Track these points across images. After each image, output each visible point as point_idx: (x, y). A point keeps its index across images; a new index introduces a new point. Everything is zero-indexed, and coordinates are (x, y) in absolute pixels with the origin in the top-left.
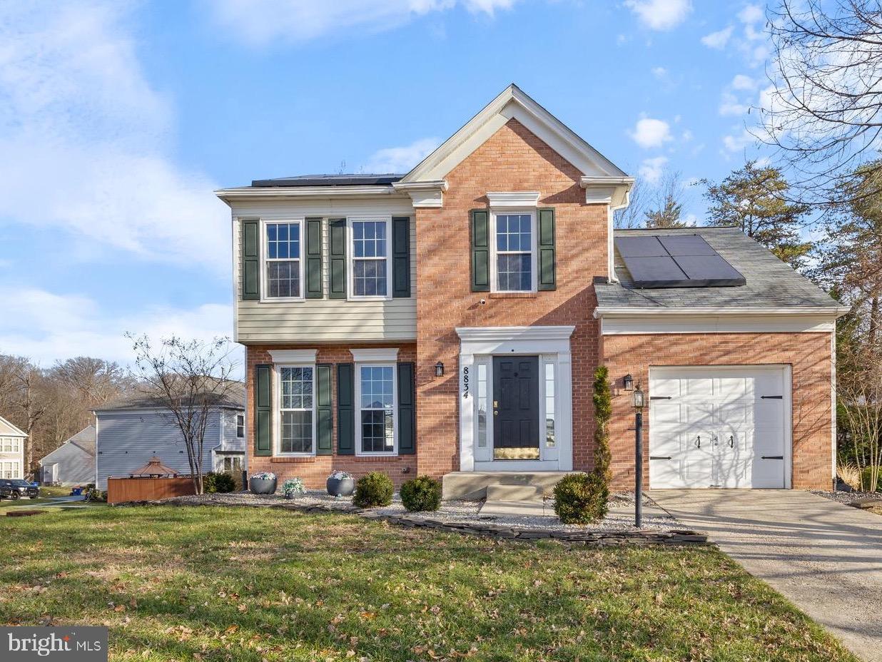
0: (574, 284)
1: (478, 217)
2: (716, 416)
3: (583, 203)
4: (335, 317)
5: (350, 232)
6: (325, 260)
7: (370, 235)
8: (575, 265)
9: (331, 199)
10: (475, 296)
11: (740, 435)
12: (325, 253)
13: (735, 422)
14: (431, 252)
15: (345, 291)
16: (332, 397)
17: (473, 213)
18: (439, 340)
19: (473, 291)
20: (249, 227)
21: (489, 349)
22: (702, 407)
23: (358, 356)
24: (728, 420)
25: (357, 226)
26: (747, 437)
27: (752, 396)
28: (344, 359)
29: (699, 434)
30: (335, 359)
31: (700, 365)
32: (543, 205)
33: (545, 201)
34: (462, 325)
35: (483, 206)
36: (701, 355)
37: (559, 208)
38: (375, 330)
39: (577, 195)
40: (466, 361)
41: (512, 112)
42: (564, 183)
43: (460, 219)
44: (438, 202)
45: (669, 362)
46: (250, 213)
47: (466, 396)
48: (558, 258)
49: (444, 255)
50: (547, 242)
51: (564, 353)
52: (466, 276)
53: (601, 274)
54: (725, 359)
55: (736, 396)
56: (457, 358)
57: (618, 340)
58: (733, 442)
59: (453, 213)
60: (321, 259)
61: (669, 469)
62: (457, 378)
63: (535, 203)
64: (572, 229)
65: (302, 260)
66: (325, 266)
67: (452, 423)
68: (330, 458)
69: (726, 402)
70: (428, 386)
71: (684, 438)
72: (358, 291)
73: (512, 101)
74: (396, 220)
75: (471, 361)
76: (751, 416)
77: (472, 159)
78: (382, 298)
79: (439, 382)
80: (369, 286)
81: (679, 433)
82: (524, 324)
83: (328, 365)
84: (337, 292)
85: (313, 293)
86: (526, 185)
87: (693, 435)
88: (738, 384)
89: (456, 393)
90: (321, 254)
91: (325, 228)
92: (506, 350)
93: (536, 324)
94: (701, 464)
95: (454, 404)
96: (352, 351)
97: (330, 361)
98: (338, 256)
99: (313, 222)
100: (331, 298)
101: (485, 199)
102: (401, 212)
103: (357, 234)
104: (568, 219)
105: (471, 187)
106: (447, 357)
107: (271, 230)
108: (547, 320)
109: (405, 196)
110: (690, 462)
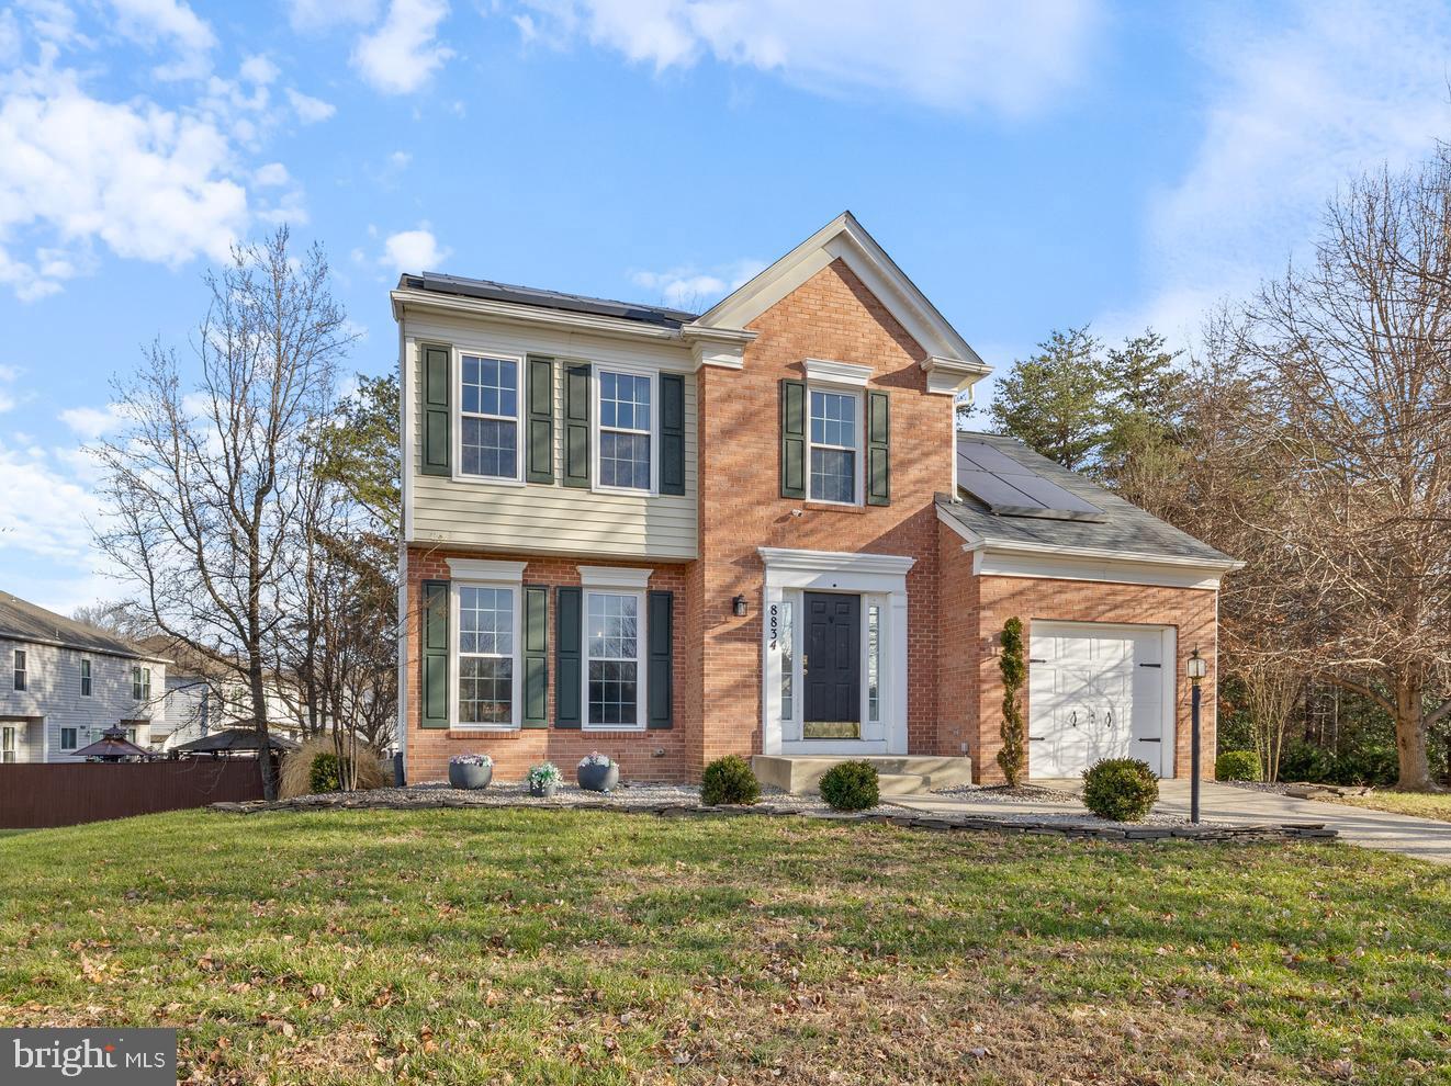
0: (911, 500)
1: (791, 389)
2: (1095, 685)
3: (924, 391)
4: (573, 515)
5: (596, 384)
6: (557, 425)
7: (625, 395)
8: (914, 472)
9: (575, 333)
10: (784, 503)
11: (1118, 710)
12: (557, 415)
13: (1112, 694)
14: (727, 433)
15: (587, 476)
16: (544, 637)
17: (784, 385)
18: (736, 563)
19: (782, 497)
20: (434, 358)
21: (805, 581)
22: (1078, 673)
23: (589, 576)
24: (1106, 692)
25: (607, 378)
26: (1124, 712)
27: (1130, 662)
28: (567, 581)
29: (1075, 709)
30: (554, 579)
31: (1085, 622)
32: (875, 387)
33: (876, 381)
34: (768, 544)
35: (799, 377)
36: (1087, 608)
37: (895, 393)
38: (634, 540)
39: (916, 378)
40: (774, 597)
41: (840, 251)
42: (900, 360)
43: (766, 390)
44: (737, 362)
46: (437, 334)
47: (773, 646)
48: (892, 463)
49: (745, 439)
50: (878, 437)
51: (897, 593)
52: (773, 473)
53: (943, 489)
54: (1111, 614)
55: (1113, 663)
56: (760, 591)
57: (997, 582)
58: (1110, 720)
59: (757, 380)
60: (551, 423)
61: (1042, 752)
62: (759, 620)
63: (864, 382)
64: (912, 422)
65: (521, 420)
66: (557, 435)
67: (754, 683)
68: (545, 733)
69: (1104, 669)
70: (720, 630)
71: (1059, 712)
72: (606, 479)
73: (842, 236)
74: (666, 379)
75: (779, 596)
76: (1129, 687)
77: (783, 306)
78: (644, 493)
79: (735, 623)
80: (622, 473)
81: (1055, 706)
82: (849, 549)
83: (544, 588)
84: (576, 477)
85: (539, 475)
86: (853, 354)
87: (1068, 710)
88: (1118, 646)
89: (759, 641)
90: (551, 414)
91: (557, 375)
92: (827, 586)
93: (864, 550)
94: (1077, 745)
95: (754, 656)
96: (580, 568)
97: (544, 581)
98: (577, 421)
99: (538, 363)
100: (566, 485)
101: (800, 367)
102: (674, 366)
103: (607, 392)
104: (906, 409)
105: (781, 348)
106: (747, 588)
107: (470, 365)
108: (877, 547)
110: (1065, 745)
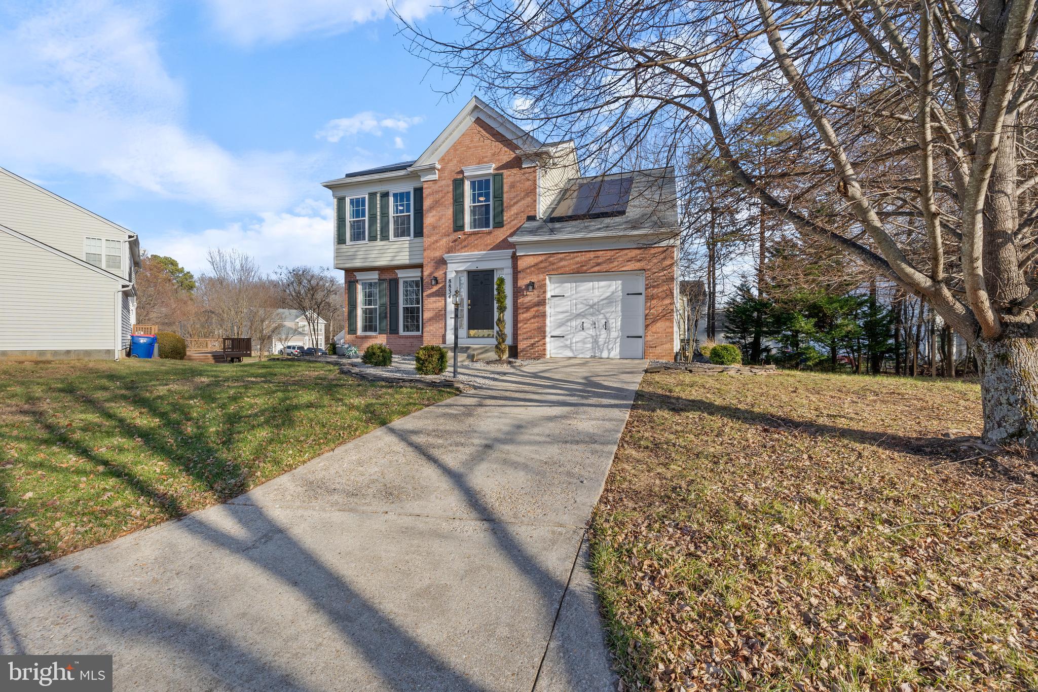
0: (515, 222)
1: (458, 184)
2: (594, 308)
3: (521, 168)
4: (382, 251)
5: (391, 199)
6: (378, 217)
7: (402, 200)
8: (514, 210)
9: (381, 181)
10: (456, 234)
11: (611, 321)
12: (378, 214)
13: (607, 313)
14: (431, 208)
15: (388, 235)
16: (386, 300)
17: (455, 181)
18: (436, 263)
19: (455, 231)
20: (341, 201)
21: (462, 267)
22: (585, 302)
23: (401, 274)
24: (602, 311)
25: (395, 195)
26: (616, 323)
27: (620, 293)
28: (392, 276)
29: (583, 320)
30: (387, 276)
31: (580, 272)
32: (497, 172)
33: (497, 169)
34: (449, 252)
35: (460, 176)
36: (581, 266)
37: (506, 172)
38: (404, 258)
39: (516, 163)
40: (451, 275)
41: (476, 114)
42: (507, 155)
43: (448, 186)
44: (436, 177)
45: (560, 272)
46: (341, 194)
47: (450, 297)
48: (505, 205)
49: (439, 209)
50: (499, 197)
51: (507, 268)
52: (451, 221)
53: (531, 214)
54: (596, 269)
55: (608, 294)
56: (445, 273)
57: (526, 259)
58: (606, 326)
59: (444, 182)
60: (376, 217)
61: (562, 344)
62: (445, 286)
63: (491, 171)
64: (513, 186)
65: (367, 218)
66: (378, 221)
67: (441, 315)
68: (385, 335)
69: (602, 298)
70: (429, 292)
71: (574, 323)
72: (396, 235)
73: (476, 107)
74: (416, 190)
75: (454, 274)
76: (619, 308)
77: (455, 147)
78: (408, 238)
79: (435, 289)
80: (402, 232)
81: (568, 321)
82: (484, 250)
83: (384, 280)
84: (385, 237)
85: (373, 238)
86: (486, 160)
87: (579, 322)
88: (610, 286)
89: (445, 295)
90: (376, 214)
91: (378, 198)
92: (473, 268)
93: (491, 249)
94: (583, 341)
95: (443, 302)
96: (396, 271)
97: (386, 277)
98: (385, 214)
99: (372, 195)
100: (381, 240)
101: (462, 172)
102: (418, 185)
103: (396, 201)
104: (511, 179)
105: (453, 166)
106: (439, 274)
107: (352, 201)
108: (498, 247)
109: (416, 175)
110: (577, 340)
